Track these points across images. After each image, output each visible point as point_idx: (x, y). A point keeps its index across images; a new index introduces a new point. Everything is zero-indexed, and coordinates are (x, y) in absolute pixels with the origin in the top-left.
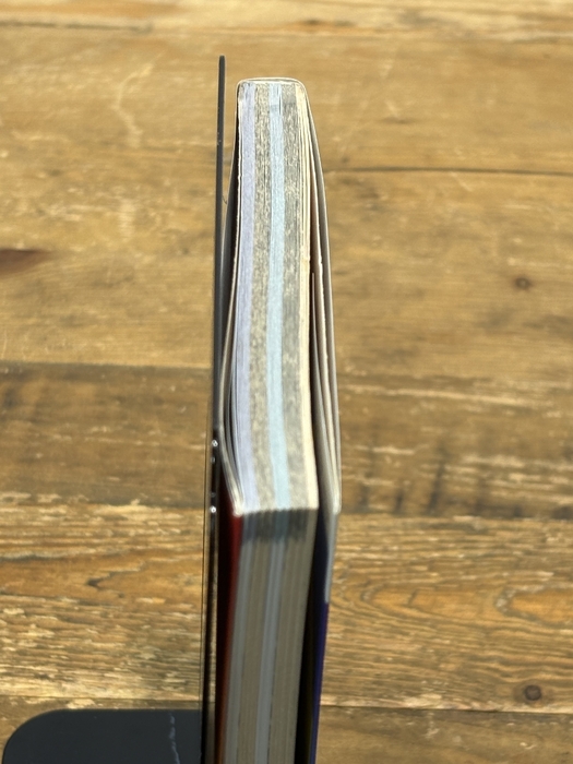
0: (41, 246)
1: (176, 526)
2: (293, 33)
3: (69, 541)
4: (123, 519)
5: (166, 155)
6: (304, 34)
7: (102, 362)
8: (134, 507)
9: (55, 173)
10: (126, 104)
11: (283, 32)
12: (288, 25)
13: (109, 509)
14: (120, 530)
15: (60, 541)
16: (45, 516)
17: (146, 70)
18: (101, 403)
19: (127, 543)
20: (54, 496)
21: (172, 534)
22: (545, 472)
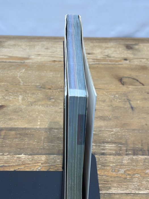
0: (4, 105)
1: (31, 159)
2: (51, 63)
3: (10, 162)
4: (20, 158)
5: (28, 87)
6: (53, 63)
7: (16, 127)
8: (23, 155)
9: (7, 90)
10: (20, 77)
11: (49, 63)
12: (50, 61)
13: (18, 156)
14: (20, 160)
15: (8, 162)
16: (6, 158)
17: (24, 70)
18: (16, 135)
19: (21, 162)
20: (7, 154)
21: (30, 160)
22: (99, 146)
